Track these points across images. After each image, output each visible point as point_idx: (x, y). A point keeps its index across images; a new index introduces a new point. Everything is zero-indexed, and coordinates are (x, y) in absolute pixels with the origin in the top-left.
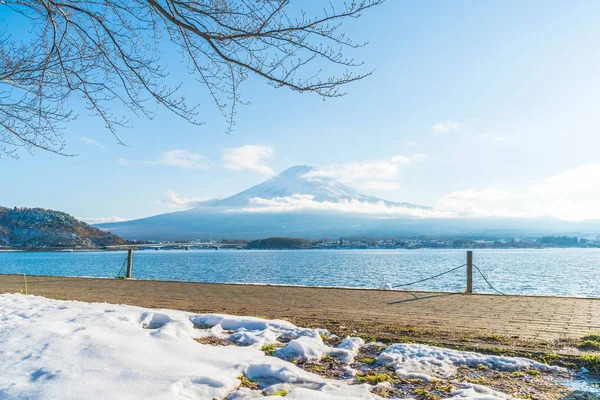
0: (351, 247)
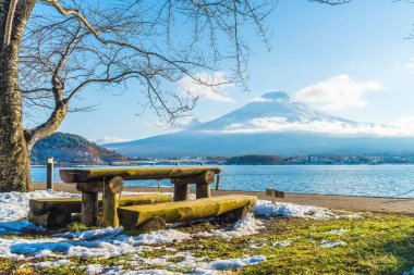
0: (319, 163)
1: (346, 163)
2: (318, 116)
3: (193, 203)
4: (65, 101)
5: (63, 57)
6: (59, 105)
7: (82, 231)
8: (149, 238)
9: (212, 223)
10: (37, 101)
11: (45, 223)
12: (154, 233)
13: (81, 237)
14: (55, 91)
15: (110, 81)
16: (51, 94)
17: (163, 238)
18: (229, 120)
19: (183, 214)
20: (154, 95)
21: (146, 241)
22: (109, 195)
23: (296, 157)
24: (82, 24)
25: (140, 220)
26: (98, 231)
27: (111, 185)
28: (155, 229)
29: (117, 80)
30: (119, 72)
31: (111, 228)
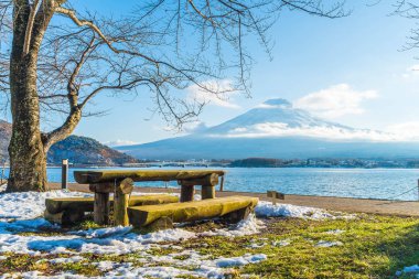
0: (317, 166)
1: (343, 166)
2: (316, 122)
3: (199, 204)
4: (80, 106)
5: (78, 65)
6: (74, 110)
7: (94, 229)
8: (157, 237)
9: (216, 222)
10: (54, 106)
11: (60, 221)
12: (162, 232)
13: (94, 234)
14: (70, 97)
15: (121, 88)
16: (67, 99)
17: (170, 237)
18: (233, 125)
19: (189, 214)
20: (162, 102)
21: (154, 239)
22: (120, 195)
23: (296, 161)
24: (96, 35)
26: (109, 230)
27: (122, 186)
28: (163, 228)
29: (128, 87)
30: (131, 79)
31: (121, 227)
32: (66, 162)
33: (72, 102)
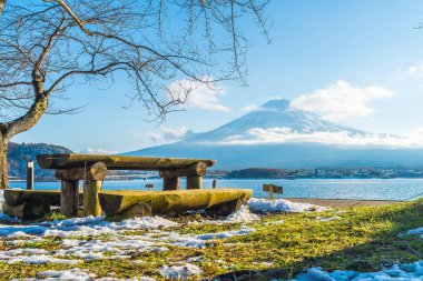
0: (326, 177)
1: (357, 176)
3: (183, 193)
4: (46, 93)
5: (45, 50)
6: (39, 97)
7: (60, 220)
8: (133, 224)
9: (203, 215)
10: (17, 102)
11: (21, 214)
12: (138, 219)
13: (59, 224)
14: (35, 84)
15: (95, 73)
16: (31, 87)
17: (148, 224)
18: (228, 130)
19: (171, 202)
20: (142, 88)
21: (129, 226)
22: (91, 182)
23: (302, 171)
24: (66, 15)
25: (124, 205)
26: (77, 220)
27: (93, 171)
28: (140, 215)
29: (103, 72)
30: (106, 63)
31: (92, 217)
32: (31, 165)
33: (37, 89)
